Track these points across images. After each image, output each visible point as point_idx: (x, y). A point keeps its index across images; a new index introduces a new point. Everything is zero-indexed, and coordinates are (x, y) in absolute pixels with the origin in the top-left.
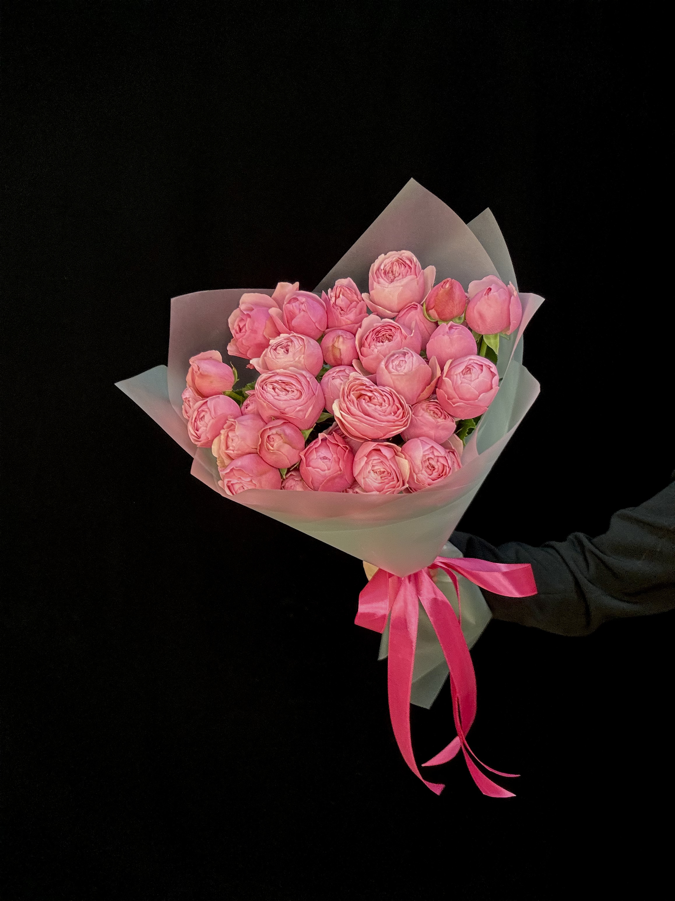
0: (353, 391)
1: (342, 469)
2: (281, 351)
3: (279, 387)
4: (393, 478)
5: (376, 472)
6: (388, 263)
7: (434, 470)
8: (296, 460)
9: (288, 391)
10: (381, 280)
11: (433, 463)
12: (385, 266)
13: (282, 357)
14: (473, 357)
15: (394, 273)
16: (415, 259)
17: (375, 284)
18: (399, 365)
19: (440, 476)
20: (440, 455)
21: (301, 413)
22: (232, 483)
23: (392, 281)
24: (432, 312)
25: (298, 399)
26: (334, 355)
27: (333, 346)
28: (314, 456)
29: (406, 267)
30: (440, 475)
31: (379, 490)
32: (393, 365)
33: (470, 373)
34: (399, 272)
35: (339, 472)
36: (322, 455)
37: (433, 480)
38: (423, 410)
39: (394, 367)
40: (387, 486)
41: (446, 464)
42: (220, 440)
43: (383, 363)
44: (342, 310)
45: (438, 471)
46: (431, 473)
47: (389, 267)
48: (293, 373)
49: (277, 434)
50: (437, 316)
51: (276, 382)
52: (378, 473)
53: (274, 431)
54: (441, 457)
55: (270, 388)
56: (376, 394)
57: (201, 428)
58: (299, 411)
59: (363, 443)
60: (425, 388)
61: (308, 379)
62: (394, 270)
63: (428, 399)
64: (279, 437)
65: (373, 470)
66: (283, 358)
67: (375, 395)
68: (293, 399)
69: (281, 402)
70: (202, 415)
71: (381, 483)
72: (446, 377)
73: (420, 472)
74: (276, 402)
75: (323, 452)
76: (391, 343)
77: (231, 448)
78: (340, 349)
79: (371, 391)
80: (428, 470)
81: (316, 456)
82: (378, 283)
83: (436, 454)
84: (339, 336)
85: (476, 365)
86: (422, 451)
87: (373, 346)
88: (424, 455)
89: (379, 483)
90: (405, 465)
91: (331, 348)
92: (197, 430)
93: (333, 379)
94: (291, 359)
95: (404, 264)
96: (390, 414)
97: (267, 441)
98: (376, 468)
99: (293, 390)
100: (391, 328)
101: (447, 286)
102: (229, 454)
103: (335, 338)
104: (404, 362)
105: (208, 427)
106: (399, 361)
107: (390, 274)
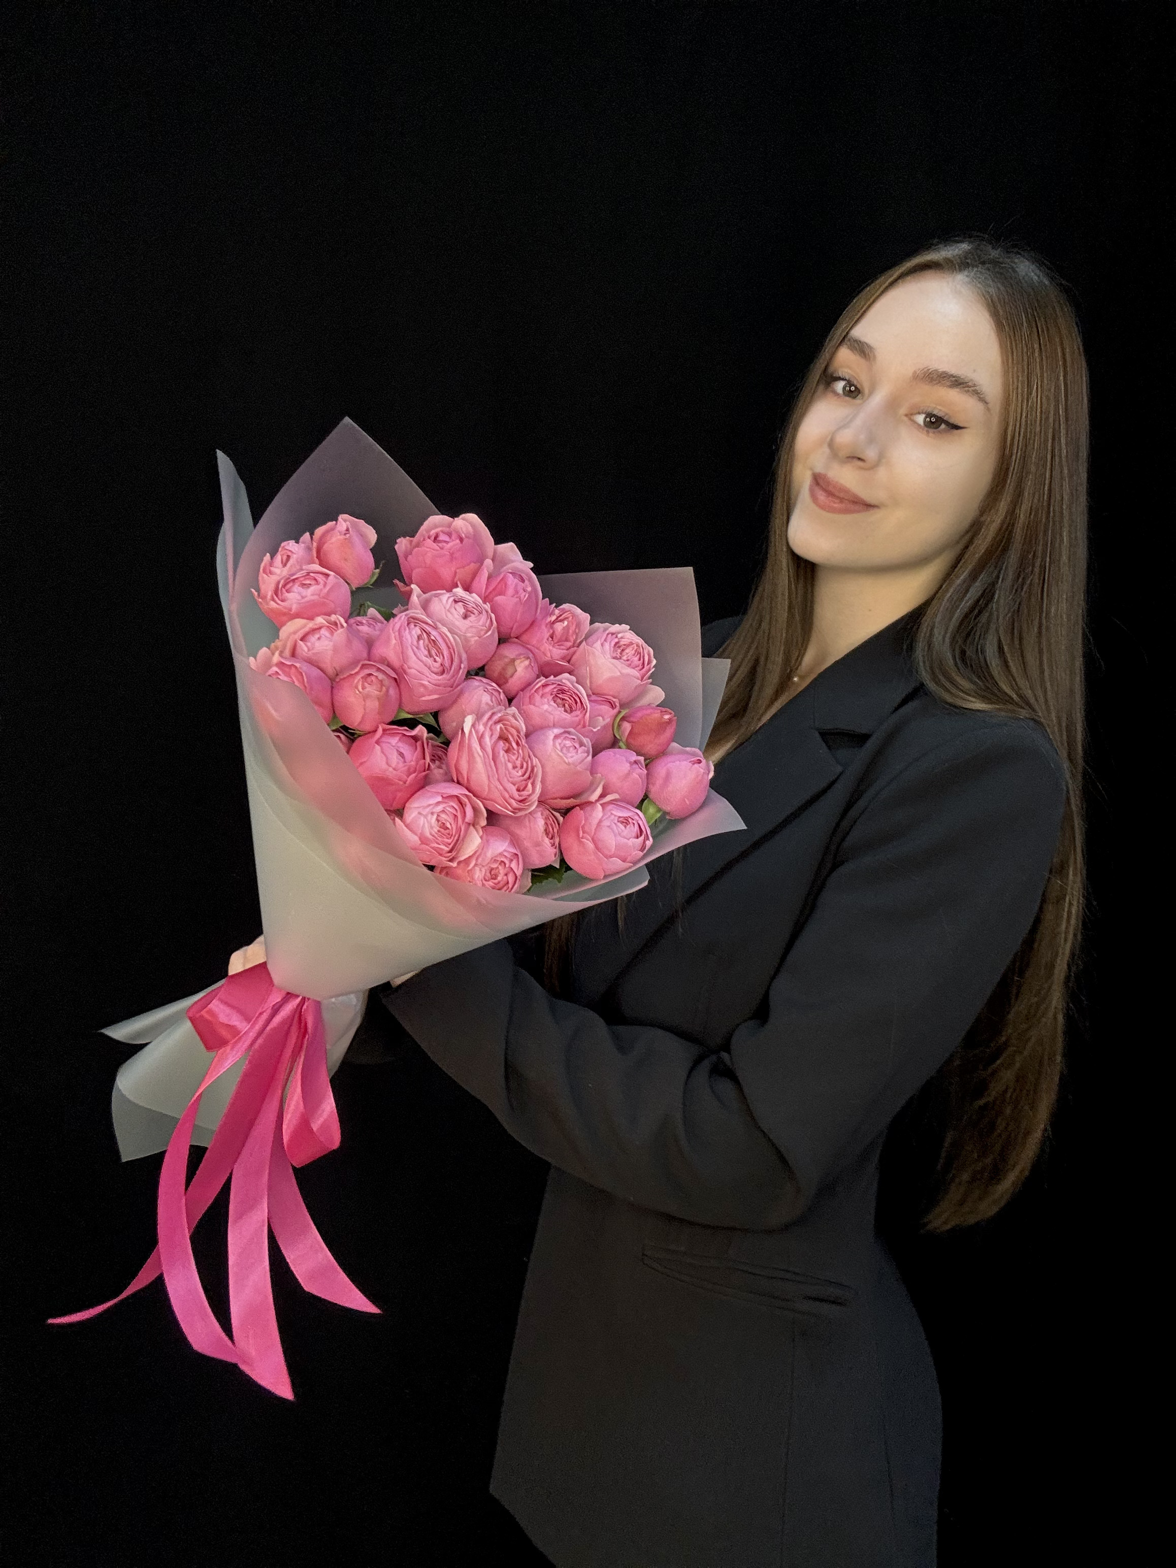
0: (502, 725)
1: (405, 783)
2: (460, 609)
3: (427, 641)
4: (450, 844)
5: (439, 821)
6: (628, 639)
7: (495, 879)
8: (367, 727)
9: (431, 655)
10: (607, 645)
11: (502, 871)
12: (622, 638)
13: (457, 616)
14: (639, 813)
15: (624, 653)
17: (599, 643)
18: (568, 748)
20: (516, 871)
21: (422, 690)
23: (615, 658)
24: (626, 726)
25: (435, 674)
26: (504, 669)
27: (513, 661)
28: (394, 741)
29: (639, 661)
31: (423, 840)
33: (625, 826)
34: (629, 658)
35: (400, 784)
36: (402, 750)
38: (542, 815)
39: (562, 745)
40: (436, 845)
41: (510, 884)
42: (305, 626)
43: (555, 731)
44: (552, 637)
45: (495, 884)
46: (488, 878)
47: (624, 644)
48: (454, 645)
49: (381, 681)
51: (428, 634)
52: (440, 823)
53: (381, 676)
55: (416, 633)
56: (520, 752)
57: (294, 592)
58: (423, 685)
59: (454, 781)
61: (462, 666)
62: (627, 651)
63: (556, 809)
64: (379, 686)
65: (438, 816)
66: (456, 619)
67: (518, 752)
68: (429, 668)
69: (414, 659)
70: (308, 582)
71: (433, 836)
72: (601, 805)
73: (480, 866)
74: (409, 653)
75: (406, 750)
76: (567, 716)
77: (309, 644)
78: (516, 671)
79: (518, 743)
80: (489, 873)
81: (395, 744)
83: (513, 865)
84: (528, 658)
85: (637, 824)
86: (503, 848)
87: (546, 700)
88: (501, 854)
89: (431, 834)
90: (474, 841)
91: (506, 660)
92: (288, 591)
93: (485, 691)
94: (464, 629)
95: (641, 657)
96: (514, 785)
97: (362, 678)
98: (443, 816)
99: (437, 659)
100: (578, 700)
101: (667, 717)
102: (298, 648)
103: (520, 654)
104: (575, 751)
105: (303, 601)
106: (571, 744)
107: (619, 651)
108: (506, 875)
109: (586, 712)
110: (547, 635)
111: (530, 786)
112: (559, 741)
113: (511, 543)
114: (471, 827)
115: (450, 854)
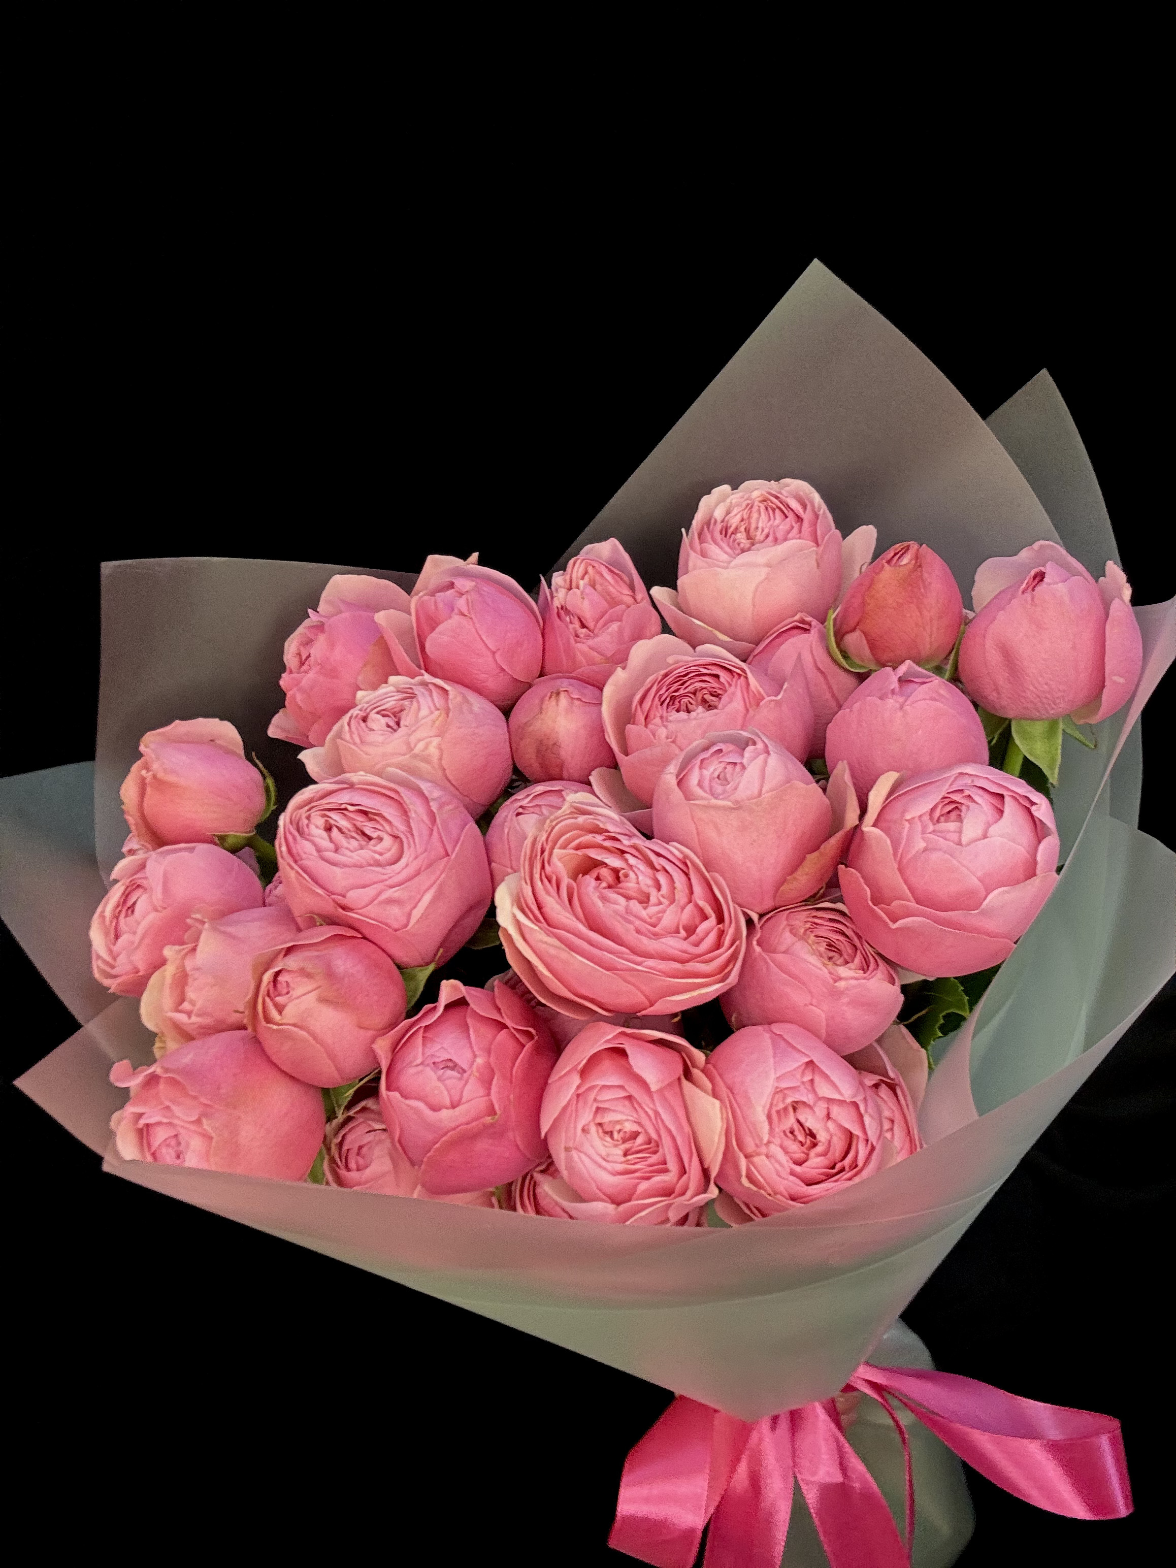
0: (564, 847)
1: (497, 1107)
2: (378, 722)
3: (343, 823)
4: (667, 1162)
5: (611, 1134)
6: (737, 506)
7: (814, 1145)
8: (361, 1066)
9: (370, 838)
11: (811, 1120)
12: (728, 512)
13: (379, 739)
14: (969, 769)
15: (752, 531)
16: (817, 498)
17: (693, 555)
18: (721, 778)
19: (832, 1171)
20: (836, 1096)
21: (395, 911)
24: (855, 640)
25: (391, 863)
28: (417, 1054)
29: (786, 516)
30: (833, 1167)
31: (617, 1199)
32: (701, 775)
33: (960, 819)
34: (766, 531)
35: (488, 1120)
36: (442, 1055)
37: (808, 1184)
38: (793, 932)
40: (644, 1186)
41: (857, 1131)
42: (163, 981)
43: (672, 768)
44: (583, 626)
45: (824, 1154)
46: (801, 1156)
47: (738, 517)
48: (392, 785)
49: (302, 969)
50: (867, 653)
51: (340, 810)
52: (616, 1136)
53: (296, 962)
54: (841, 1102)
55: (317, 827)
56: (632, 861)
58: (391, 903)
59: (580, 1023)
60: (804, 858)
61: (434, 806)
62: (754, 524)
63: (813, 899)
64: (309, 981)
65: (598, 1126)
66: (382, 743)
67: (631, 866)
68: (377, 864)
69: (341, 872)
71: (626, 1172)
72: (874, 822)
73: (764, 1150)
74: (327, 872)
76: (718, 714)
79: (623, 854)
80: (794, 1147)
81: (423, 1054)
82: (704, 554)
83: (824, 1090)
84: (558, 693)
85: (981, 792)
86: (773, 1076)
87: (660, 723)
88: (780, 1092)
89: (619, 1174)
90: (709, 1116)
95: (785, 510)
97: (267, 994)
98: (607, 1118)
99: (380, 834)
100: (720, 673)
101: (906, 560)
103: (546, 701)
104: (738, 768)
106: (722, 765)
107: (740, 536)
108: (827, 1117)
114: (684, 1091)
115: (687, 1179)
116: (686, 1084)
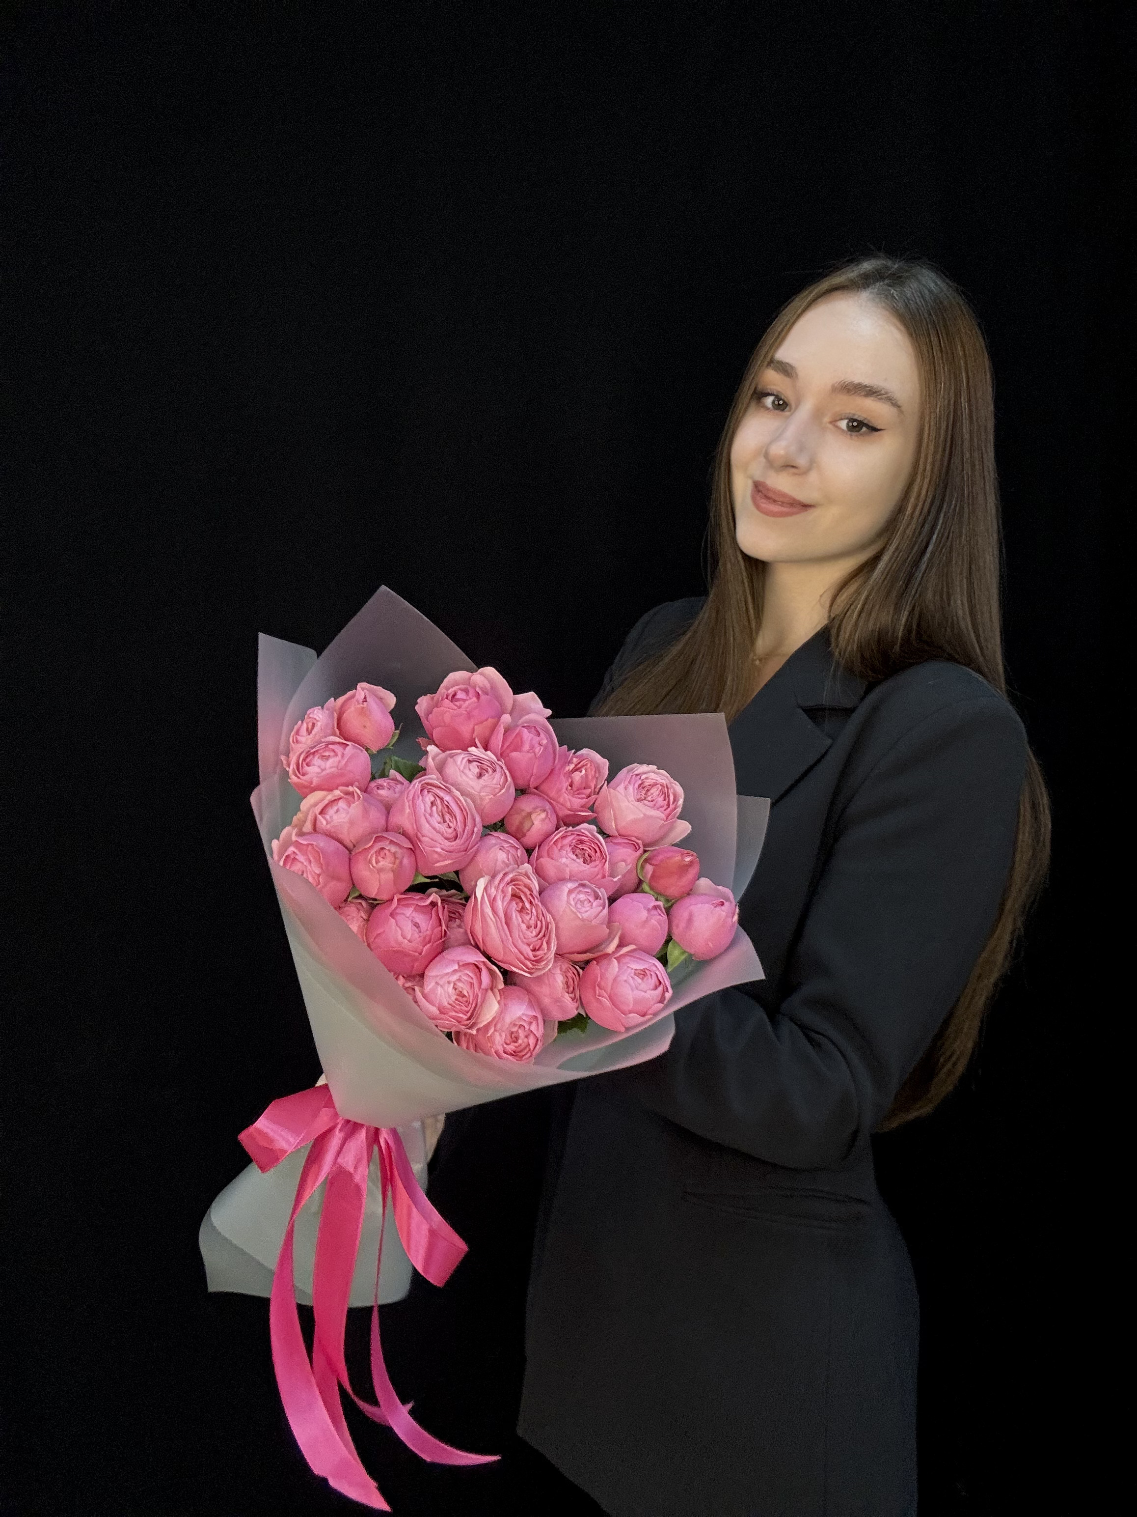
0: (514, 885)
1: (421, 952)
2: (474, 769)
3: (440, 807)
4: (468, 1012)
5: (456, 989)
6: (652, 779)
7: (515, 1042)
8: (385, 897)
9: (445, 821)
10: (631, 788)
11: (522, 1034)
12: (646, 778)
13: (471, 776)
14: (658, 965)
15: (649, 794)
16: (681, 801)
17: (622, 786)
18: (582, 903)
19: (514, 1054)
20: (535, 1033)
21: (436, 856)
22: (297, 857)
23: (639, 800)
24: (649, 868)
25: (447, 839)
26: (521, 823)
27: (530, 814)
28: (409, 911)
29: (665, 800)
31: (442, 1010)
32: (576, 896)
33: (643, 980)
34: (654, 798)
35: (415, 953)
36: (417, 920)
37: (505, 1052)
38: (561, 970)
39: (576, 900)
40: (454, 1014)
41: (532, 1047)
42: (324, 799)
43: (569, 885)
44: (571, 786)
45: (516, 1047)
46: (508, 1042)
47: (649, 784)
48: (467, 808)
49: (394, 854)
50: (649, 876)
51: (442, 799)
52: (457, 991)
53: (393, 849)
55: (429, 799)
56: (534, 911)
57: (314, 765)
58: (436, 852)
59: (471, 947)
61: (476, 829)
62: (652, 791)
63: (575, 963)
64: (393, 859)
65: (455, 984)
66: (470, 779)
67: (532, 912)
68: (442, 835)
69: (427, 826)
70: (327, 754)
71: (451, 1005)
72: (616, 959)
73: (500, 1032)
74: (423, 821)
75: (421, 918)
76: (586, 867)
77: (328, 817)
78: (533, 824)
79: (531, 903)
80: (509, 1038)
81: (410, 914)
82: (626, 788)
83: (533, 1028)
84: (544, 811)
85: (655, 976)
86: (522, 1011)
87: (565, 852)
88: (520, 1018)
89: (448, 1003)
90: (492, 1008)
91: (524, 814)
92: (308, 765)
93: (500, 849)
94: (478, 788)
95: (666, 796)
96: (529, 945)
97: (376, 852)
98: (460, 984)
99: (451, 824)
100: (597, 849)
101: (688, 859)
102: (318, 822)
103: (537, 807)
104: (591, 905)
105: (324, 773)
106: (586, 899)
107: (644, 792)
108: (527, 1037)
109: (606, 861)
110: (566, 784)
111: (545, 945)
112: (573, 896)
113: (532, 693)
114: (490, 992)
115: (468, 1022)
116: (490, 991)
